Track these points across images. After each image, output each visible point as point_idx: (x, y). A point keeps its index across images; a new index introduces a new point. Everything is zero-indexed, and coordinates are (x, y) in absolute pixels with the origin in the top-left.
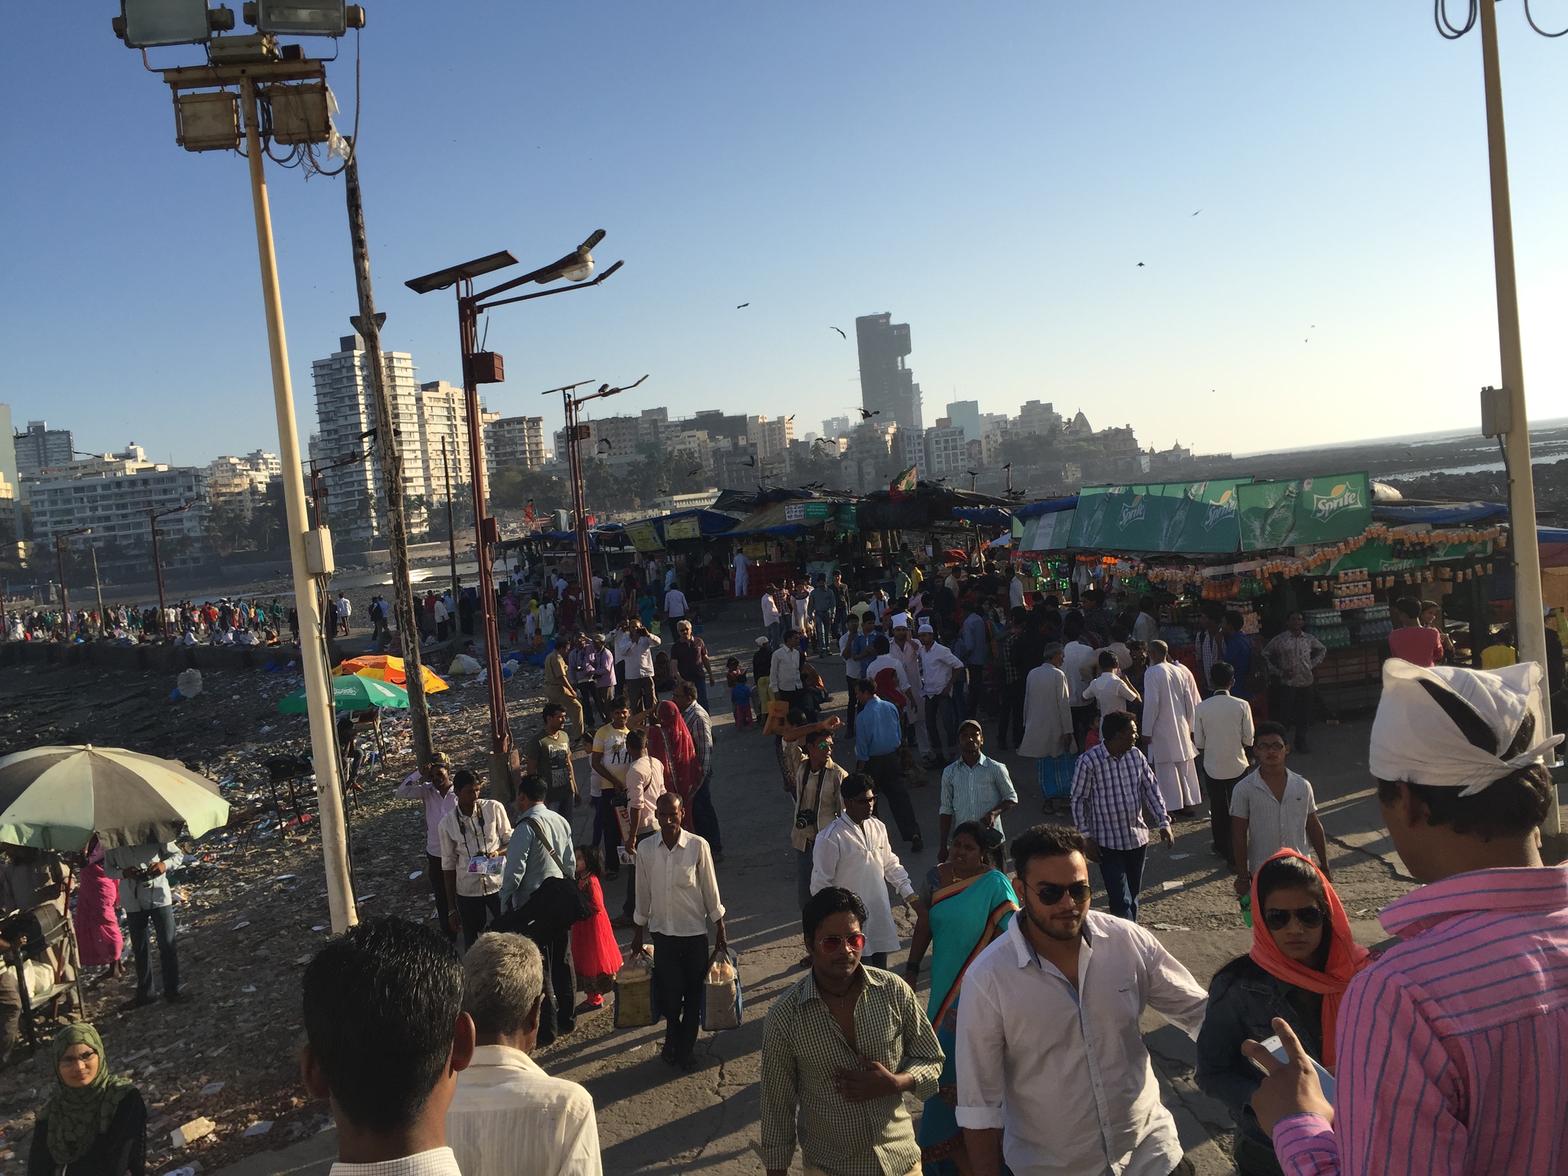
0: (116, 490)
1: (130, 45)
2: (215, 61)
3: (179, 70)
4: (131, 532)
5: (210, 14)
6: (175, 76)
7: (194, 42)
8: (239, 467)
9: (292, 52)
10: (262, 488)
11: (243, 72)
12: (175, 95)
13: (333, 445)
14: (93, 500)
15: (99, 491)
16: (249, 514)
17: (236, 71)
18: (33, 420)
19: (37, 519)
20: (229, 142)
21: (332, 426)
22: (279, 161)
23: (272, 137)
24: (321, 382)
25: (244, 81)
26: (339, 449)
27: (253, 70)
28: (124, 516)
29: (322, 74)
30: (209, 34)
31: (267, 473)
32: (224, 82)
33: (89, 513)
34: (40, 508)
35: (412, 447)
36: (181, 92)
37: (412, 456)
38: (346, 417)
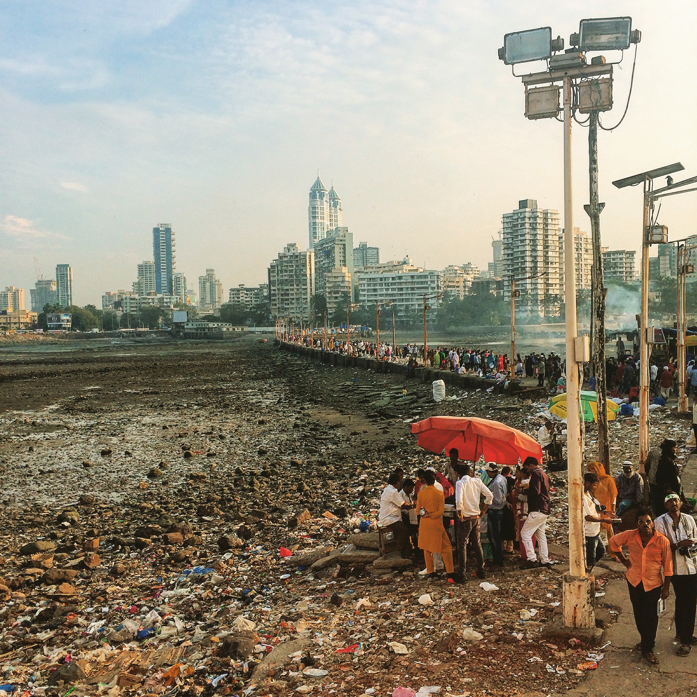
0: (398, 281)
1: (506, 63)
2: (552, 69)
3: (531, 75)
4: (404, 303)
5: (552, 42)
6: (527, 79)
7: (541, 59)
8: (458, 272)
9: (598, 61)
10: (469, 284)
11: (566, 73)
12: (526, 88)
13: (509, 262)
14: (387, 284)
15: (391, 280)
16: (462, 298)
17: (561, 74)
18: (362, 241)
19: (361, 293)
20: (554, 114)
21: (510, 252)
22: (579, 123)
23: (578, 110)
24: (506, 226)
25: (566, 80)
26: (513, 266)
27: (571, 72)
28: (401, 295)
29: (611, 71)
30: (551, 53)
31: (472, 276)
32: (553, 80)
33: (385, 292)
34: (363, 288)
35: (554, 266)
36: (529, 87)
37: (554, 271)
38: (518, 247)
